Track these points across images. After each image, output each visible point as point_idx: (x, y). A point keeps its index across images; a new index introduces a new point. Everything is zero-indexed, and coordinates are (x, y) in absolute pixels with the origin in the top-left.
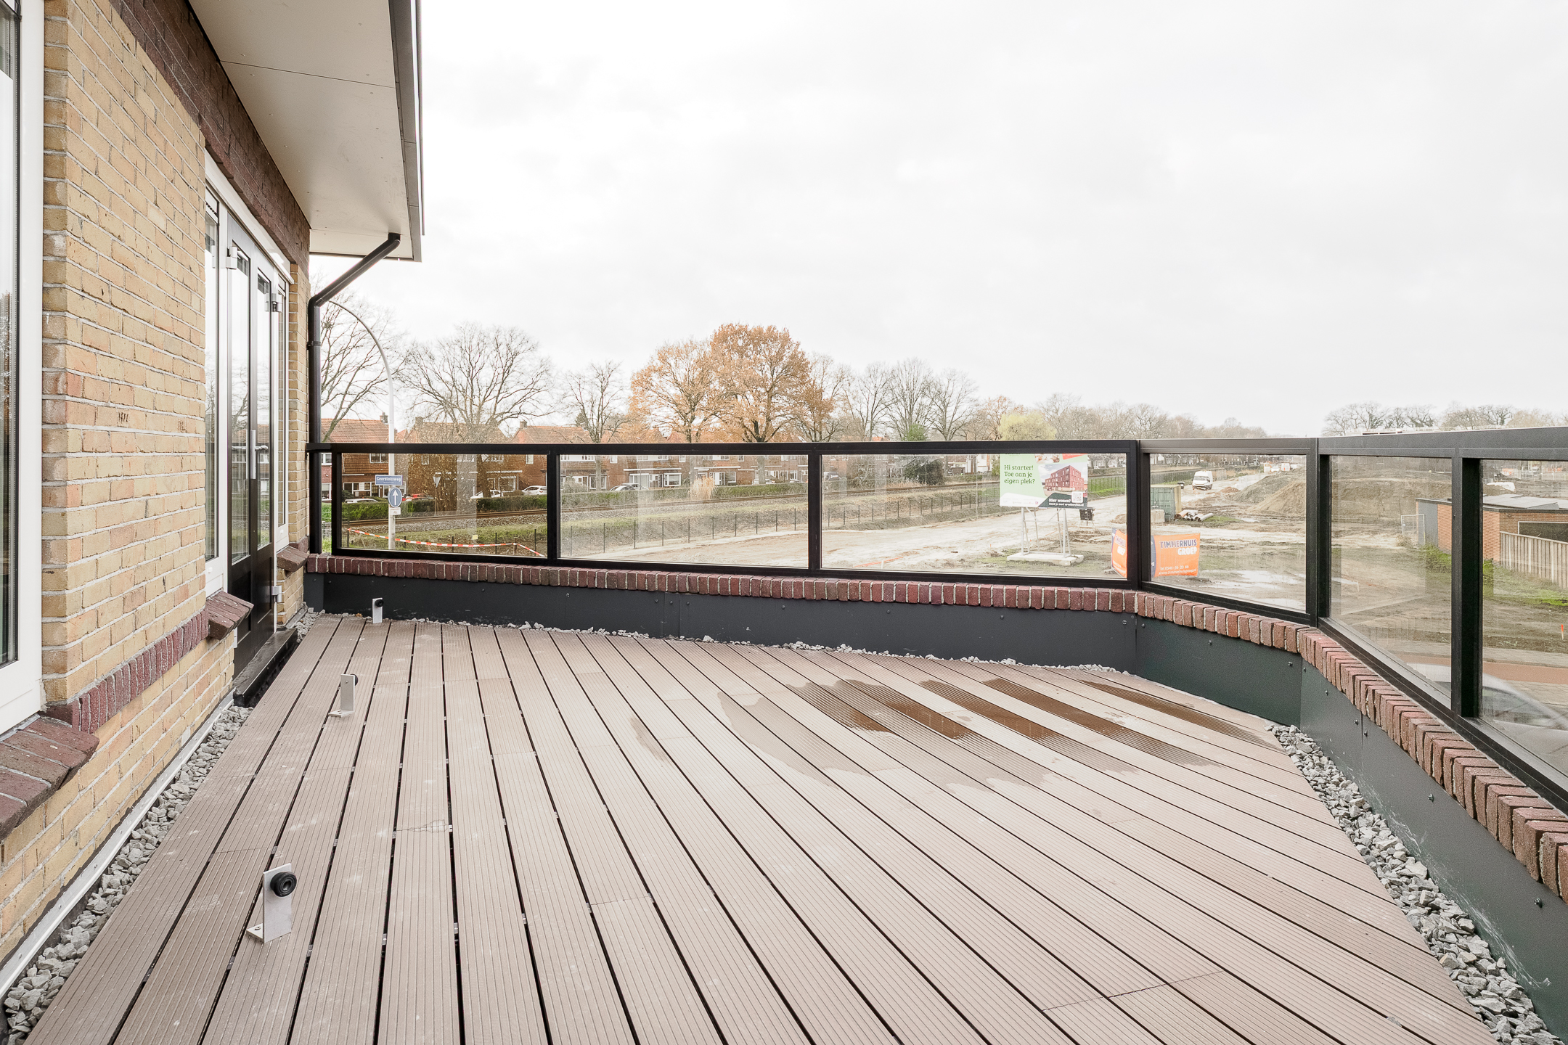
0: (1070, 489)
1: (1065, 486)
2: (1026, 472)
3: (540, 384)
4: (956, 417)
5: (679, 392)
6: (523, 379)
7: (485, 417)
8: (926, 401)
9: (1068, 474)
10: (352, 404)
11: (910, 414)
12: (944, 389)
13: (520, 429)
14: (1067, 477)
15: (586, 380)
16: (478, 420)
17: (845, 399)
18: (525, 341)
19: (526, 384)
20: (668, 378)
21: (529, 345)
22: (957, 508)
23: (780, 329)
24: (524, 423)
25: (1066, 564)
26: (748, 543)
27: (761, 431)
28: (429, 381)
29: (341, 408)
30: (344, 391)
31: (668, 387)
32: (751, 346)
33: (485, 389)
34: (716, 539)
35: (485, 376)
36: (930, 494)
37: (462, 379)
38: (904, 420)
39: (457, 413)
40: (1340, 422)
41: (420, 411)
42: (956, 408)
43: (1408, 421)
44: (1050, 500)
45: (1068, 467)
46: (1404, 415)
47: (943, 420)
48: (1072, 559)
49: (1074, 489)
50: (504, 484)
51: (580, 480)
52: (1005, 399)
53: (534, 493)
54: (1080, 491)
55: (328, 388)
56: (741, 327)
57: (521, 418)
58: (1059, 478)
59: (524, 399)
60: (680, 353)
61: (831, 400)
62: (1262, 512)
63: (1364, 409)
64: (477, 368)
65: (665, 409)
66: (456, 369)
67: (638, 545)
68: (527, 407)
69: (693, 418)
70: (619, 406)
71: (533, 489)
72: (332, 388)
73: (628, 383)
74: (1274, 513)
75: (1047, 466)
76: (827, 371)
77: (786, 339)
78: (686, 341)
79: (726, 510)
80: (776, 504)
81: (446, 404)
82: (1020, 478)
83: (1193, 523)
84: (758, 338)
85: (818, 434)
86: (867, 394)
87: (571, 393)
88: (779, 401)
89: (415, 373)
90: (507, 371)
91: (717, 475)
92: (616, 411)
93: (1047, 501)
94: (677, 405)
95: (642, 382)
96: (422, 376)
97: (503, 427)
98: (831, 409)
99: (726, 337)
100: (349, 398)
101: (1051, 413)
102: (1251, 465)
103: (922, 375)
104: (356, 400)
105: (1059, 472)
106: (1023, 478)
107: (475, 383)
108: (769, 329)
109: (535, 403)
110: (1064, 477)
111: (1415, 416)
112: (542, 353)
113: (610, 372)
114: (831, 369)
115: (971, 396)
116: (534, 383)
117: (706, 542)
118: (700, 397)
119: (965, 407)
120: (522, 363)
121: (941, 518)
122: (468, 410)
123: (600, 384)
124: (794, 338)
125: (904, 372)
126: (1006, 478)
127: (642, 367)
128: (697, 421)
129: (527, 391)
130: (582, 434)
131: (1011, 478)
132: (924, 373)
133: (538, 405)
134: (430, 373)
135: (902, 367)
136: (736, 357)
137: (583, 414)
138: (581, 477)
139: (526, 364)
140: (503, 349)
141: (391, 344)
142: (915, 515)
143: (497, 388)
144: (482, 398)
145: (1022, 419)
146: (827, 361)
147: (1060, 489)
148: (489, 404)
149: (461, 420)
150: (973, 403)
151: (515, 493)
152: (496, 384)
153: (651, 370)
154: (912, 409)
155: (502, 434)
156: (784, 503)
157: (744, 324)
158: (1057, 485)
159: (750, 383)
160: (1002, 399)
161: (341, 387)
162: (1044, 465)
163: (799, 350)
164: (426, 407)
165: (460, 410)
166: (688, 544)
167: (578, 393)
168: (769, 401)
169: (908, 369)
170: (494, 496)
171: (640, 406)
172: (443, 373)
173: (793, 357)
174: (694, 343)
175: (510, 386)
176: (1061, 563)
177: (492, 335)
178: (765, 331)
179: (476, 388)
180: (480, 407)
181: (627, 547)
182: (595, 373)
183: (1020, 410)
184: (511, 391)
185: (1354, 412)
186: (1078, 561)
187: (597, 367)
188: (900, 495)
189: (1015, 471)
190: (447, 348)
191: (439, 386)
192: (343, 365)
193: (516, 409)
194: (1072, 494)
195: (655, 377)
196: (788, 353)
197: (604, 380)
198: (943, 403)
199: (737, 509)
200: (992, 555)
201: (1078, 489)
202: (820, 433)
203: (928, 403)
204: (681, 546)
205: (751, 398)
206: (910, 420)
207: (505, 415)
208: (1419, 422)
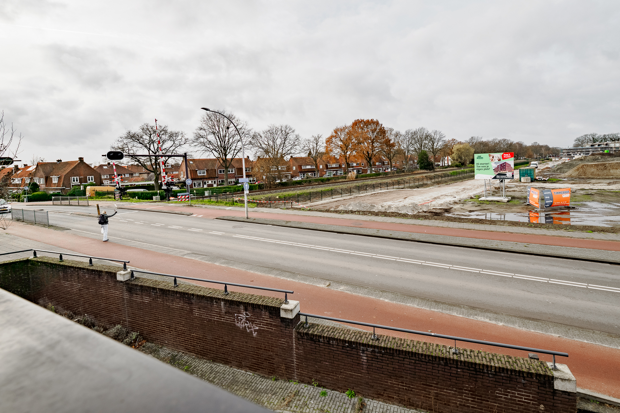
0: (506, 171)
1: (504, 170)
2: (486, 165)
3: (296, 143)
4: (437, 147)
5: (342, 144)
6: (290, 142)
7: (279, 155)
8: (427, 142)
9: (505, 166)
10: (237, 153)
11: (421, 147)
12: (433, 137)
13: (290, 159)
14: (504, 167)
15: (311, 141)
16: (277, 156)
17: (398, 142)
18: (290, 129)
19: (292, 144)
20: (338, 139)
21: (292, 130)
22: (444, 179)
23: (375, 120)
24: (292, 157)
25: (505, 201)
26: (372, 195)
27: (370, 155)
28: (260, 144)
29: (233, 155)
30: (234, 149)
31: (338, 142)
32: (365, 126)
33: (278, 146)
34: (360, 194)
35: (279, 141)
36: (433, 174)
37: (271, 143)
38: (419, 149)
39: (270, 154)
40: (581, 141)
41: (258, 154)
42: (437, 144)
43: (609, 139)
44: (497, 176)
45: (505, 163)
46: (607, 137)
47: (433, 148)
48: (507, 199)
49: (508, 171)
50: (286, 176)
51: (310, 174)
52: (454, 140)
53: (296, 179)
54: (510, 172)
55: (229, 148)
56: (362, 120)
57: (291, 155)
58: (501, 167)
59: (291, 149)
60: (342, 130)
61: (394, 143)
62: (569, 176)
63: (590, 136)
64: (276, 139)
65: (338, 149)
66: (269, 140)
67: (333, 197)
68: (293, 151)
69: (347, 152)
70: (322, 150)
71: (295, 178)
72: (230, 148)
73: (325, 141)
74: (574, 176)
75: (495, 163)
76: (392, 133)
77: (377, 123)
78: (344, 126)
79: (362, 183)
80: (379, 180)
81: (267, 152)
82: (483, 168)
83: (543, 182)
84: (368, 123)
85: (389, 155)
86: (406, 141)
87: (306, 146)
88: (375, 145)
89: (256, 142)
90: (285, 139)
91: (355, 171)
92: (321, 151)
93: (496, 176)
94: (341, 148)
95: (329, 141)
96: (258, 143)
97: (285, 158)
98: (394, 146)
99: (356, 123)
100: (236, 151)
101: (471, 144)
102: (546, 158)
103: (425, 133)
104: (238, 152)
105: (501, 165)
106: (485, 168)
107: (275, 144)
108: (371, 120)
109: (295, 150)
110: (503, 167)
111: (612, 137)
112: (296, 133)
113: (319, 138)
114: (393, 133)
115: (442, 139)
116: (294, 143)
117: (357, 195)
118: (348, 145)
119: (440, 143)
120: (290, 136)
121: (438, 183)
122: (274, 153)
123: (316, 142)
124: (380, 123)
125: (418, 132)
126: (477, 168)
127: (329, 136)
128: (348, 153)
129: (292, 146)
130: (311, 159)
131: (479, 168)
132: (426, 132)
133: (296, 150)
134: (261, 142)
135: (418, 131)
136: (360, 130)
137: (310, 152)
138: (311, 173)
139: (292, 136)
140: (284, 132)
141: (247, 133)
142: (429, 182)
143: (282, 145)
144: (278, 149)
145: (461, 146)
146: (391, 130)
147: (501, 171)
148: (280, 151)
149: (272, 157)
150: (443, 142)
151: (290, 180)
152: (282, 144)
153: (332, 137)
154: (422, 145)
155: (285, 160)
156: (381, 180)
157: (362, 119)
158: (500, 170)
159: (366, 139)
160: (453, 140)
161: (233, 148)
162: (494, 163)
163: (382, 127)
164: (260, 153)
165: (271, 153)
166: (350, 196)
167: (309, 146)
168: (372, 144)
169: (420, 131)
170: (284, 181)
171: (329, 149)
172: (264, 142)
173: (381, 129)
174: (346, 126)
175: (286, 144)
176: (503, 201)
177: (280, 128)
178: (370, 121)
179: (276, 146)
180: (277, 152)
181: (329, 198)
182: (314, 139)
183: (460, 143)
184: (287, 146)
185: (587, 137)
186: (510, 200)
187: (314, 136)
188: (422, 175)
189: (481, 165)
190: (266, 133)
191: (264, 146)
192: (233, 141)
193: (289, 152)
194: (507, 173)
195: (333, 139)
196: (378, 128)
197: (317, 140)
198: (433, 142)
199: (365, 183)
200: (471, 198)
201: (509, 171)
202: (390, 155)
203: (428, 142)
204: (349, 197)
205: (366, 144)
206: (421, 149)
207: (285, 154)
208: (613, 139)
